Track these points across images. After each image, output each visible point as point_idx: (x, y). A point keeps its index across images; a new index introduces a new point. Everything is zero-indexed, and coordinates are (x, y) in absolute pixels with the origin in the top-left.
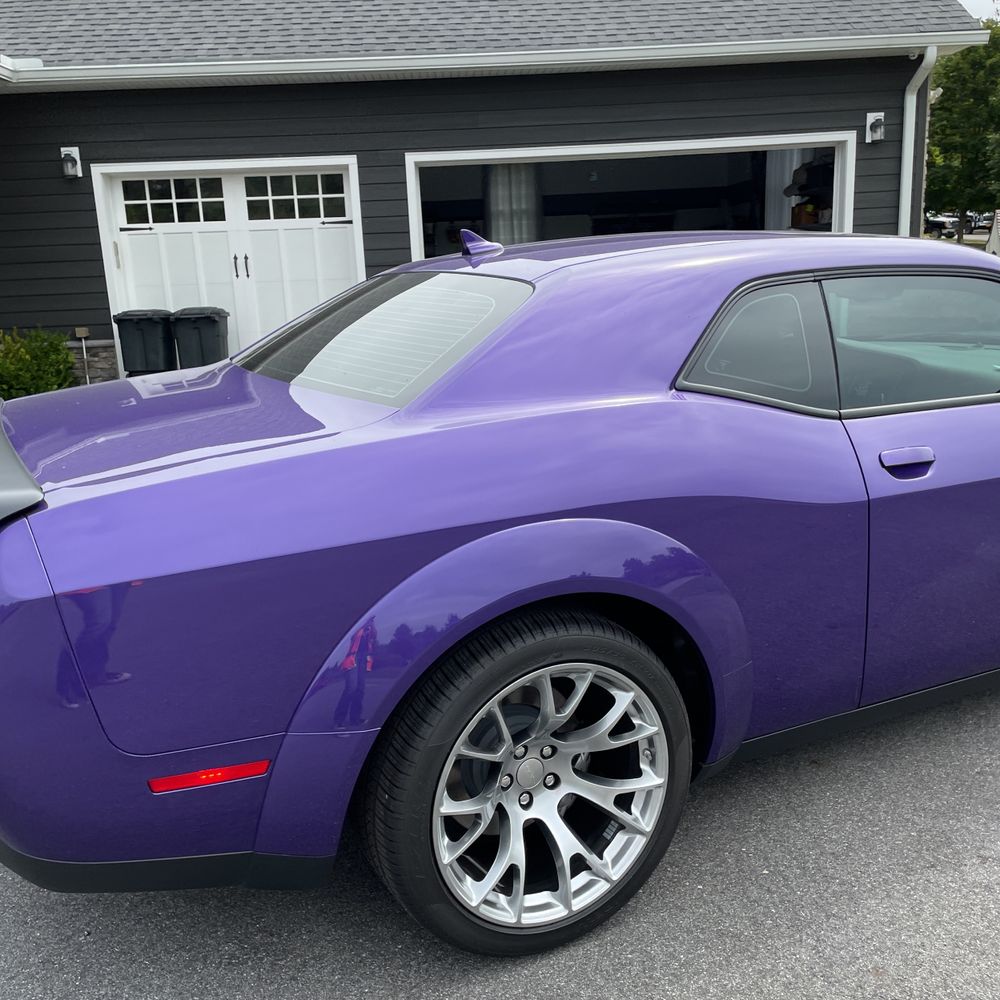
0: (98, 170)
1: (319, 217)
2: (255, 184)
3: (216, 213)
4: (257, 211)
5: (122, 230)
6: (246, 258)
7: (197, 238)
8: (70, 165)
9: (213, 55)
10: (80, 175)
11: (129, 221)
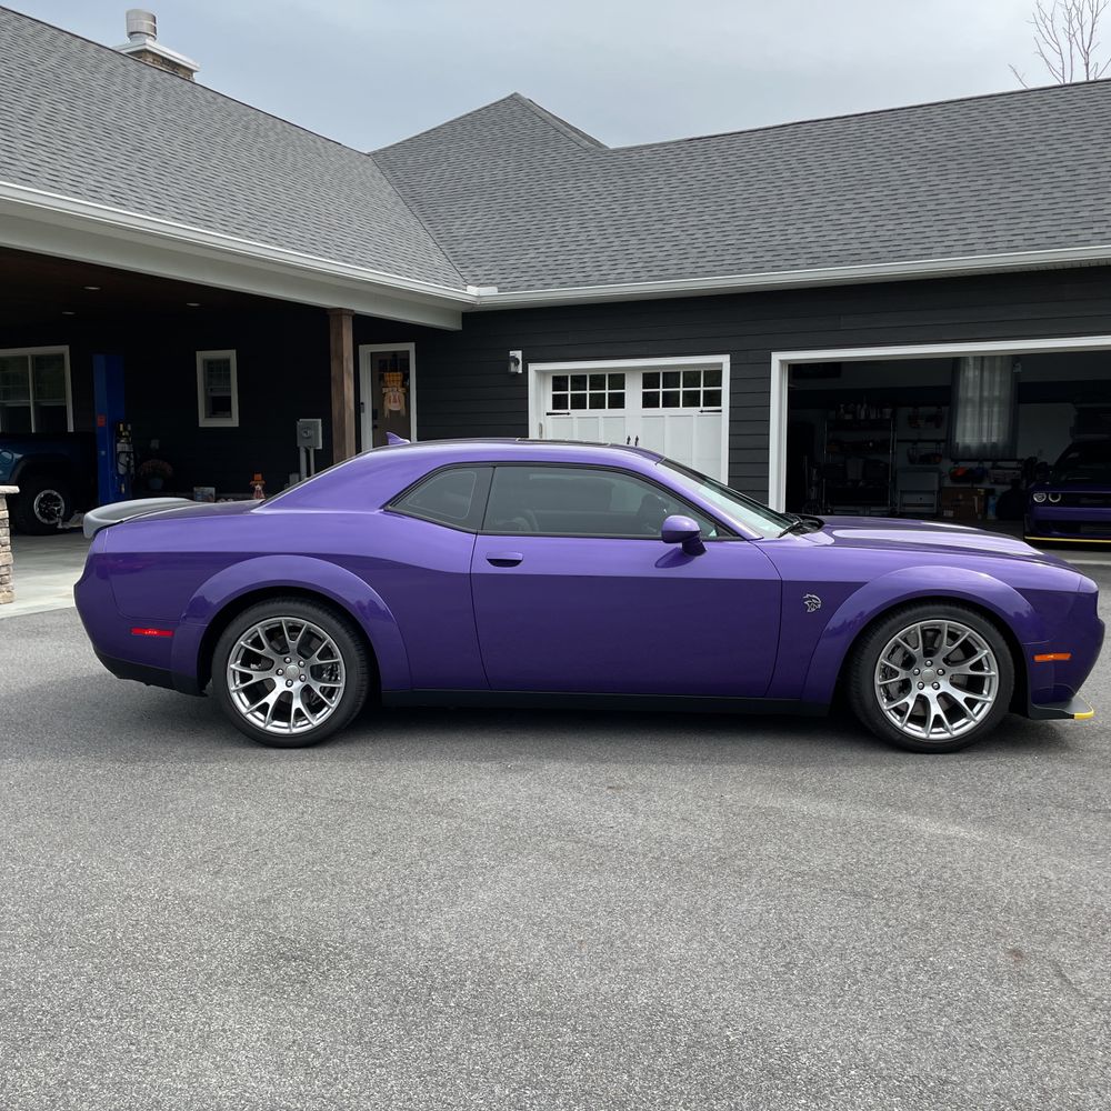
0: (533, 368)
1: (699, 406)
2: (650, 379)
3: (618, 402)
4: (649, 401)
5: (548, 414)
6: (637, 439)
7: (601, 421)
8: (513, 365)
9: (619, 280)
10: (520, 371)
11: (554, 408)
